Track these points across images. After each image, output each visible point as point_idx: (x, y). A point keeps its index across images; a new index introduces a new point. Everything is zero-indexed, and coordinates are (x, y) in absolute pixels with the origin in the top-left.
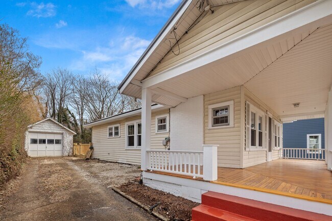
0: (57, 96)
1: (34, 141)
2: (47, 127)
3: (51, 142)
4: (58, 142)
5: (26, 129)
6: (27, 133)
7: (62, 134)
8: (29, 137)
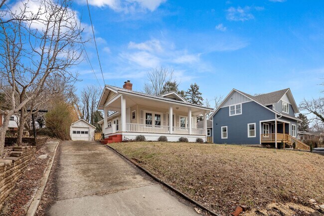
0: (90, 104)
1: (74, 132)
2: (81, 124)
3: (83, 132)
4: (86, 133)
5: (70, 125)
6: (71, 128)
7: (89, 128)
8: (72, 130)
